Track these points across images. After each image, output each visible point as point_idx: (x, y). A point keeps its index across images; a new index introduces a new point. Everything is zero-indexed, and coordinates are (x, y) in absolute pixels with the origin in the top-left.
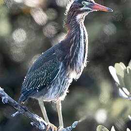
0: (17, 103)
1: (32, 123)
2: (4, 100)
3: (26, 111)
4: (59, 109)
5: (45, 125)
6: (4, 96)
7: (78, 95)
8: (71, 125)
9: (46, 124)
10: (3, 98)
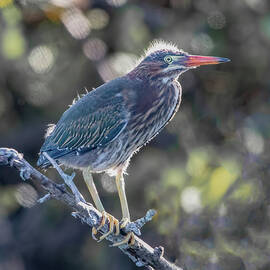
0: (47, 179)
1: (74, 214)
2: (24, 173)
3: (63, 192)
4: (121, 187)
5: (98, 217)
6: (24, 166)
7: (150, 163)
8: (144, 215)
9: (100, 215)
10: (22, 170)
